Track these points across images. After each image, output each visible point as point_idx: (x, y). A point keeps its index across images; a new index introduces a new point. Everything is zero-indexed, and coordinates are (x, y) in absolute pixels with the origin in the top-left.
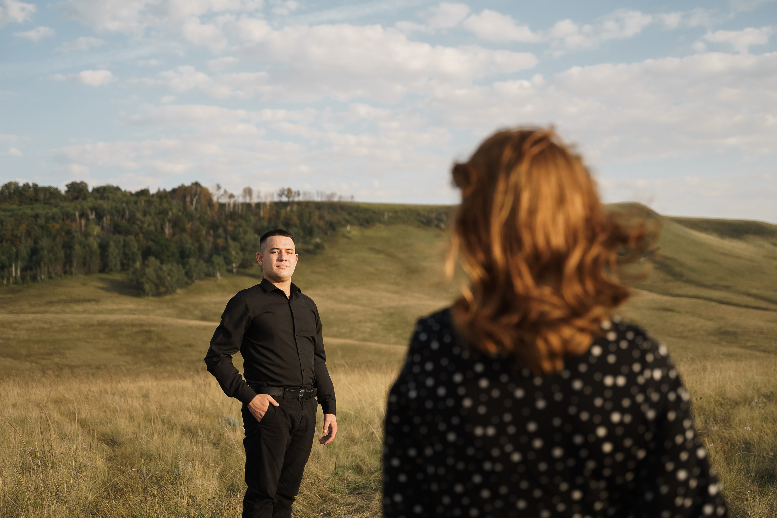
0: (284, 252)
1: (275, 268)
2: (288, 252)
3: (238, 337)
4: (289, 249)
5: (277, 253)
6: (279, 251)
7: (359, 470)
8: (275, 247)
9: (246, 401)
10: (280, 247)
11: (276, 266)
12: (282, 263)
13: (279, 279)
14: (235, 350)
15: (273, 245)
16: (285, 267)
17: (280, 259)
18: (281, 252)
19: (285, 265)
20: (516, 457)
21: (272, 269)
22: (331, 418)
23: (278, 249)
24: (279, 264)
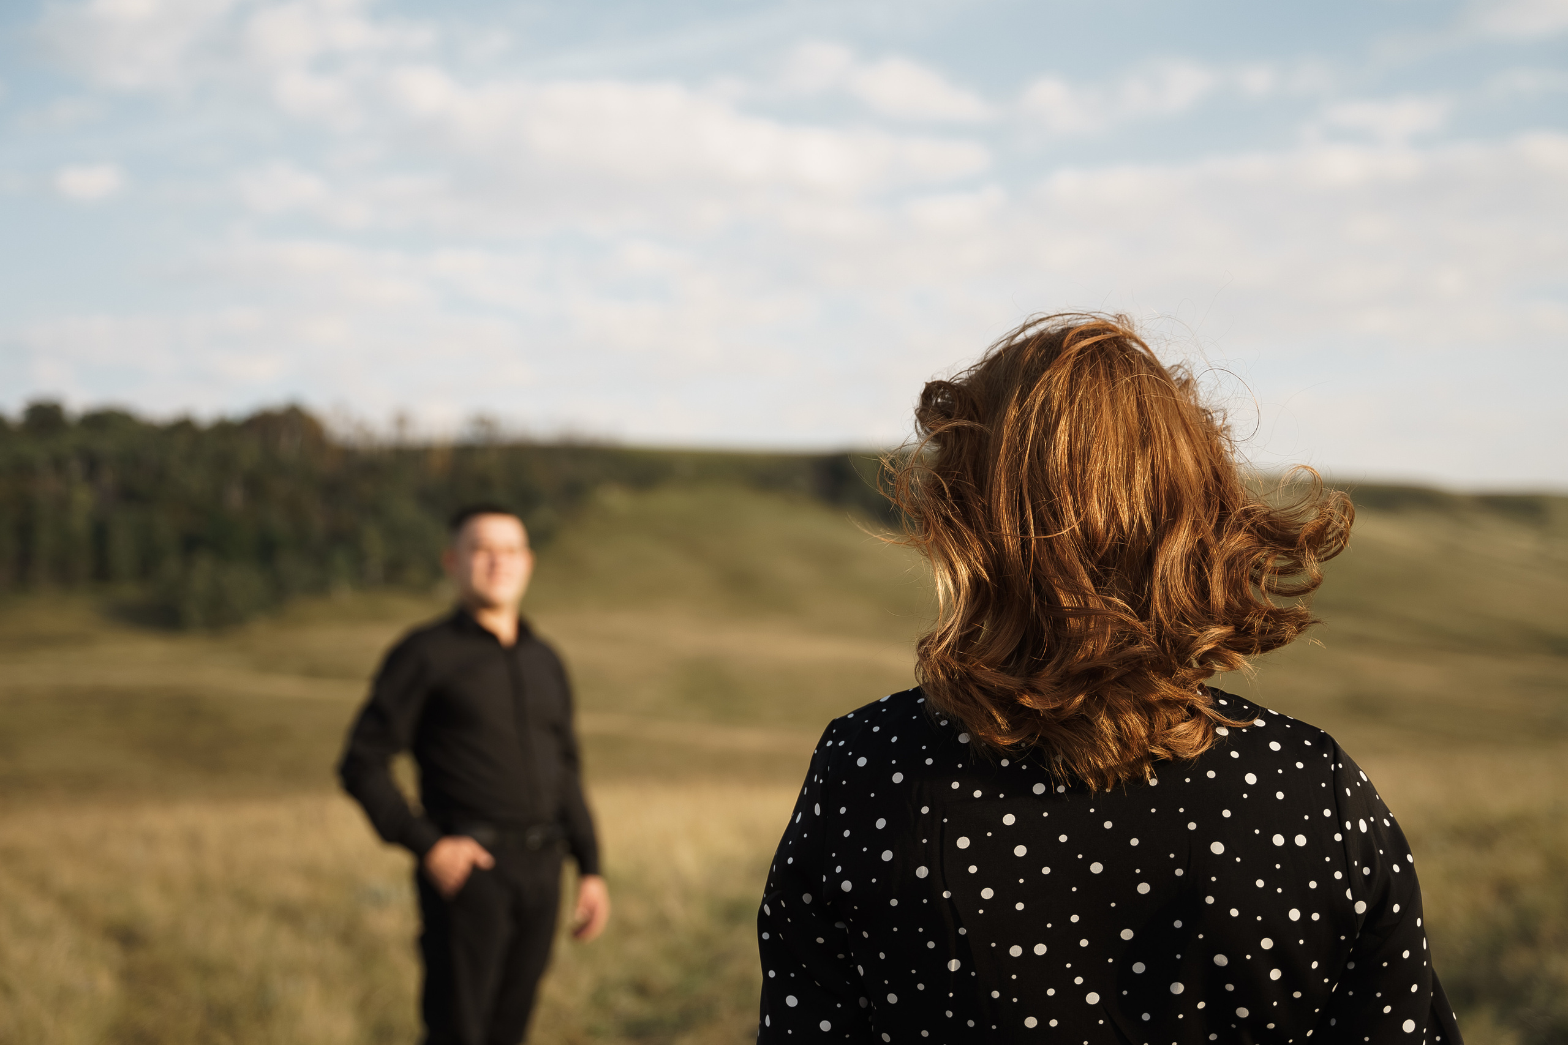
3: (404, 722)
7: (641, 989)
9: (421, 851)
13: (488, 604)
14: (395, 748)
22: (594, 890)
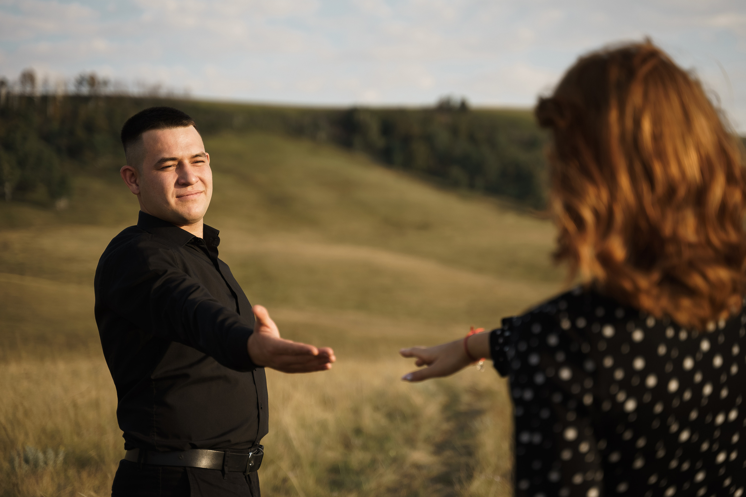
0: (187, 162)
1: (172, 200)
2: (195, 160)
4: (197, 156)
5: (173, 169)
6: (176, 163)
8: (167, 156)
10: (178, 153)
11: (175, 196)
12: (189, 188)
15: (160, 151)
16: (195, 197)
17: (183, 181)
18: (180, 166)
19: (195, 192)
20: (631, 405)
21: (167, 203)
23: (173, 159)
24: (183, 191)
